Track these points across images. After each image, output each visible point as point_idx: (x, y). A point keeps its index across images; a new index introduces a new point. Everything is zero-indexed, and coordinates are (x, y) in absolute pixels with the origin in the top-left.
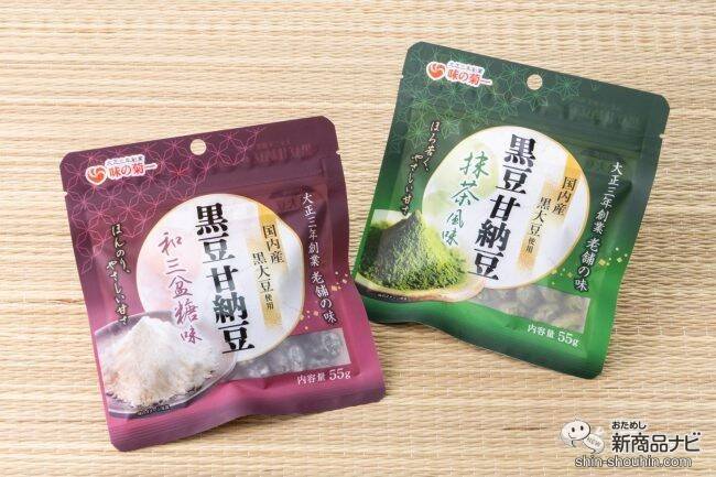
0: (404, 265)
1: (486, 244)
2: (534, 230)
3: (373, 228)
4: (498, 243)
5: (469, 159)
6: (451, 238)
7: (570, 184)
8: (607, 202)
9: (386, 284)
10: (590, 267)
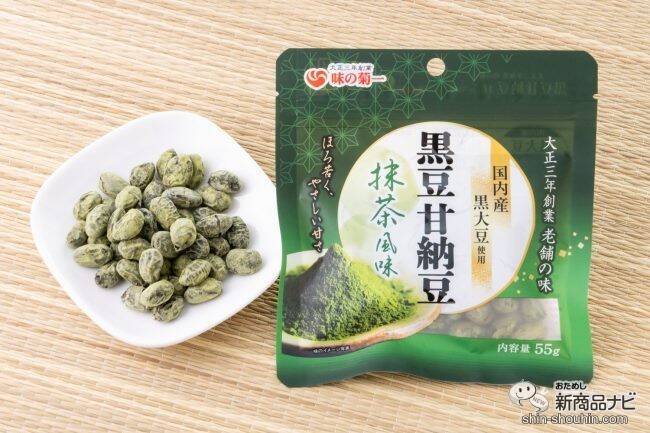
0: (338, 310)
1: (431, 266)
2: (482, 237)
3: (289, 276)
4: (443, 261)
5: (377, 171)
6: (388, 267)
7: (500, 173)
8: (550, 186)
9: (320, 337)
10: (550, 262)
